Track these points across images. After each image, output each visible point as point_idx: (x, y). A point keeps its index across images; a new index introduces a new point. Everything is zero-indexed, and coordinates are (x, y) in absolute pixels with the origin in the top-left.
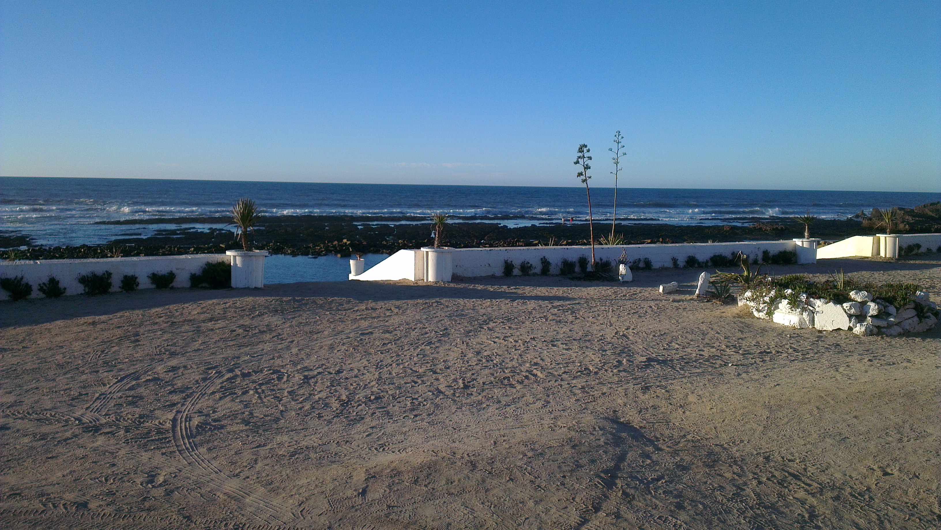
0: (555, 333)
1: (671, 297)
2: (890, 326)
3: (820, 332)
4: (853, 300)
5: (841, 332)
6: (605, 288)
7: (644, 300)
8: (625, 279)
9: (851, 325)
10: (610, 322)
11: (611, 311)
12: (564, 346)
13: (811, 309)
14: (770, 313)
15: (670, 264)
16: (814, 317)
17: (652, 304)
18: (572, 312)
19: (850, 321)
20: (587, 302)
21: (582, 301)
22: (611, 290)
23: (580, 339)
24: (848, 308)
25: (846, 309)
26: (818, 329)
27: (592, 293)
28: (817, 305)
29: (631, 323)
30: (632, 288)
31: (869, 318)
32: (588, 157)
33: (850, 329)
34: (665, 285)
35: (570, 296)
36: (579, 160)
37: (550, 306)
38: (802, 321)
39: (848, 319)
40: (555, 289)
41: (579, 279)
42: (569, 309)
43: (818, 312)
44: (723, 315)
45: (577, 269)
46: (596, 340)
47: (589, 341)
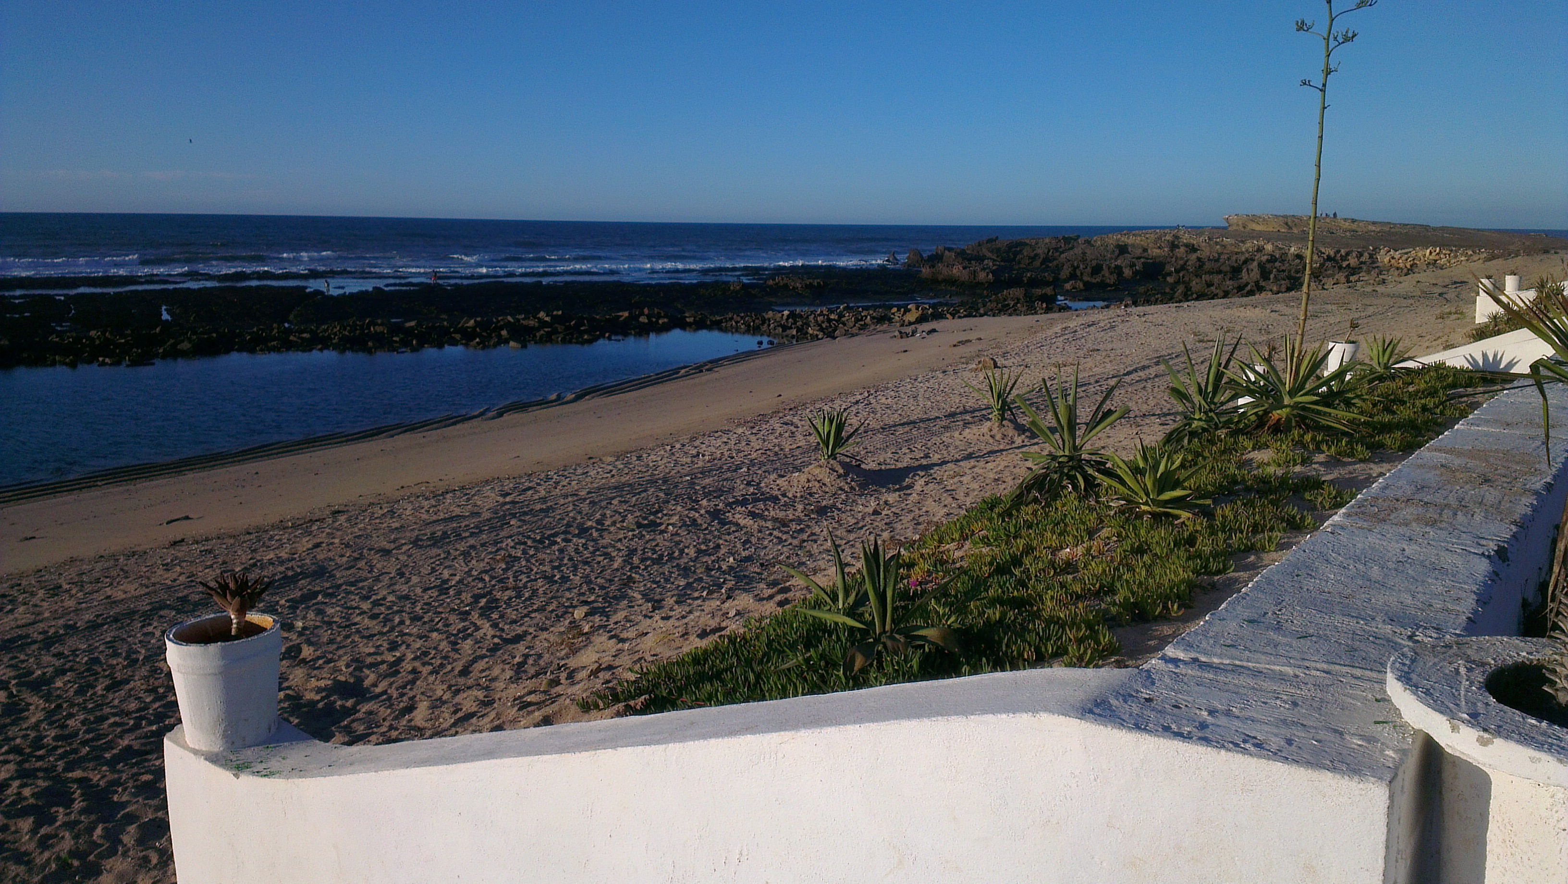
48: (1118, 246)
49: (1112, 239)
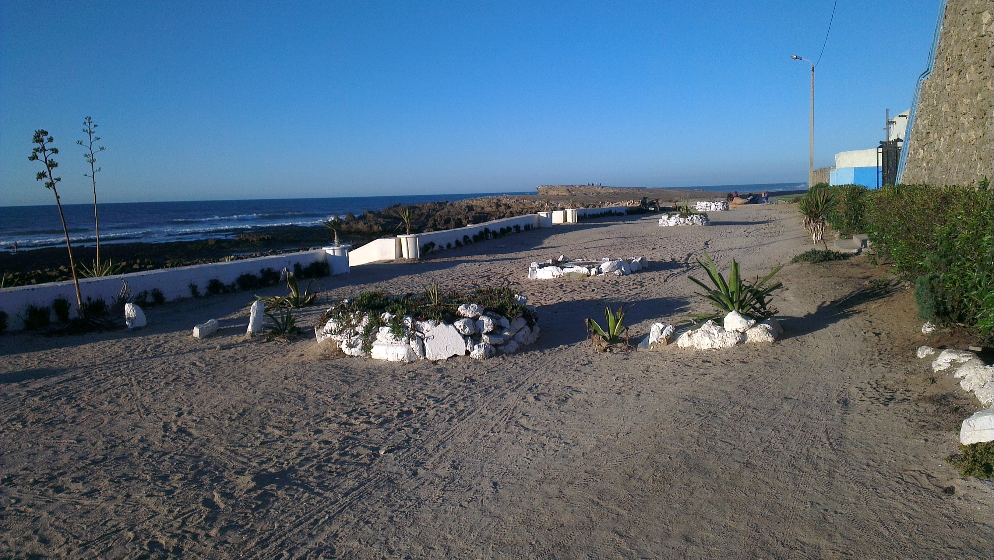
0: (49, 453)
1: (217, 342)
2: (507, 341)
3: (435, 363)
4: (463, 317)
5: (458, 359)
6: (108, 343)
7: (177, 353)
8: (137, 324)
9: (469, 349)
10: (143, 407)
11: (135, 383)
12: (80, 486)
13: (420, 335)
14: (367, 348)
15: (187, 293)
16: (424, 344)
17: (193, 358)
18: (70, 399)
19: (466, 343)
20: (87, 373)
21: (80, 373)
22: (118, 344)
23: (105, 458)
24: (462, 327)
25: (460, 329)
26: (431, 359)
27: (90, 354)
28: (425, 329)
29: (179, 400)
30: (150, 337)
31: (485, 337)
32: (52, 150)
33: (468, 353)
34: (202, 326)
35: (54, 365)
36: (37, 153)
37: (24, 394)
38: (411, 353)
39: (463, 341)
40: (24, 356)
41: (61, 333)
42: (60, 393)
43: (428, 337)
44: (304, 358)
45: (53, 317)
46: (136, 454)
47: (123, 458)
48: (467, 207)
49: (465, 203)
